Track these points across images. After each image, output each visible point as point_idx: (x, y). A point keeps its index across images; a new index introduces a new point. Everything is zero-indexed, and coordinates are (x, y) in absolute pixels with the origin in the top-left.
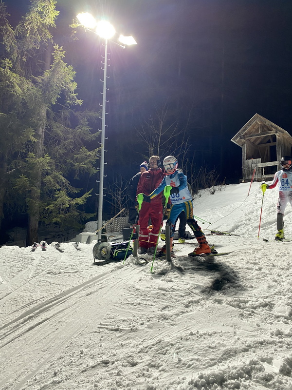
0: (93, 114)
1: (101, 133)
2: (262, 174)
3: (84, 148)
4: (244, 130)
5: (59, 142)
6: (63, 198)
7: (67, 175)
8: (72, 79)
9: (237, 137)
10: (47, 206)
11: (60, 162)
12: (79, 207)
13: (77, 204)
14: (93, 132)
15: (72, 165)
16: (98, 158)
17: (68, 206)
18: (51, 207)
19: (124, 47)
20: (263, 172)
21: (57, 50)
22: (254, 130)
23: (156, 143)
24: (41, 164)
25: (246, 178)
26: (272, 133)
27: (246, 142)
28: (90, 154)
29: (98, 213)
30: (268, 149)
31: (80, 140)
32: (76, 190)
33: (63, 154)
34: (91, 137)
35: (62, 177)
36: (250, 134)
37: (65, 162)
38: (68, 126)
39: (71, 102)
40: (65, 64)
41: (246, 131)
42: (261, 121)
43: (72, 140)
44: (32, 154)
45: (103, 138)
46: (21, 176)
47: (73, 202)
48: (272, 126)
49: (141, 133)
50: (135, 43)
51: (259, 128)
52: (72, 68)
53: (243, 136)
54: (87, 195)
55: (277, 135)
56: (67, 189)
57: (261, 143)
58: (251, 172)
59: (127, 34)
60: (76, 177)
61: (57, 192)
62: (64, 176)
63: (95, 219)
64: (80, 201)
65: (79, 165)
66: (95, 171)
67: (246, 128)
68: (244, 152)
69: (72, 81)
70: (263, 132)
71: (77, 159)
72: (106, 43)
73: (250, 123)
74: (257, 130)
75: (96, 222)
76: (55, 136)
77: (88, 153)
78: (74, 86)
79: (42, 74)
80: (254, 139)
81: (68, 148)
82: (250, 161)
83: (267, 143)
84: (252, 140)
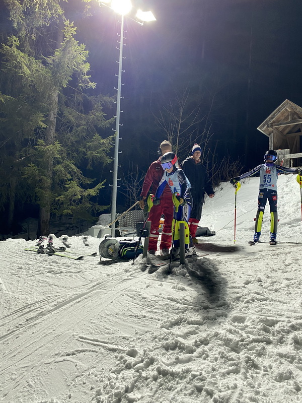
0: (107, 99)
1: (116, 119)
2: (290, 166)
3: (97, 136)
4: (272, 118)
5: (72, 128)
6: (75, 189)
7: (79, 165)
8: (84, 59)
9: (264, 126)
10: (57, 197)
11: (72, 151)
12: (92, 199)
13: (89, 195)
14: (107, 118)
15: (85, 154)
16: (112, 147)
17: (80, 197)
18: (62, 198)
19: (142, 24)
20: (292, 164)
21: (67, 26)
22: (283, 118)
23: (176, 132)
24: (51, 152)
27: (274, 131)
28: (103, 142)
29: (111, 206)
30: (298, 139)
31: (93, 127)
32: (89, 180)
33: (76, 142)
34: (106, 123)
35: (73, 167)
36: (278, 122)
37: (77, 151)
38: (81, 112)
39: (83, 85)
40: (76, 42)
41: (274, 119)
42: (291, 108)
43: (85, 127)
44: (41, 141)
45: (118, 125)
46: (30, 165)
47: (85, 194)
49: (159, 120)
50: (155, 19)
51: (288, 115)
52: (84, 47)
53: (271, 124)
54: (100, 186)
56: (79, 179)
57: (290, 132)
59: (145, 10)
60: (89, 167)
61: (69, 182)
62: (75, 165)
63: (109, 211)
64: (92, 192)
65: (92, 153)
66: (109, 161)
67: (274, 115)
68: (271, 142)
69: (85, 62)
70: (293, 120)
71: (89, 147)
72: (123, 19)
73: (278, 110)
74: (287, 118)
75: (110, 214)
76: (67, 122)
77: (102, 141)
78: (86, 67)
79: (52, 54)
80: (283, 127)
81: (80, 135)
83: (296, 132)
84: (280, 129)
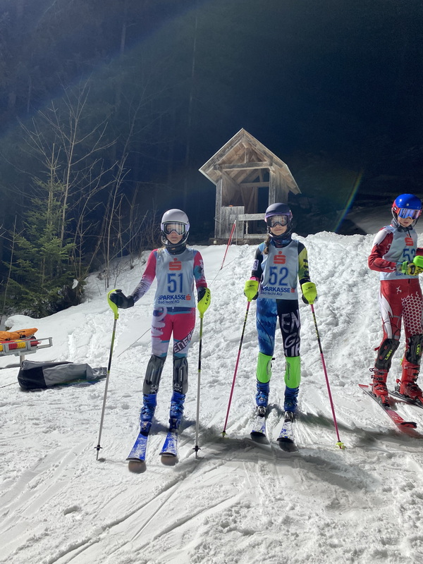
2: (245, 233)
4: (221, 155)
9: (209, 166)
20: (247, 230)
22: (236, 157)
23: (64, 158)
25: (219, 236)
26: (265, 164)
27: (224, 177)
30: (255, 193)
36: (230, 163)
41: (224, 158)
42: (248, 142)
48: (265, 153)
51: (244, 155)
53: (219, 165)
55: (272, 169)
57: (244, 182)
58: (228, 228)
67: (224, 151)
68: (219, 193)
70: (251, 163)
73: (231, 144)
74: (242, 158)
80: (236, 173)
82: (228, 208)
83: (254, 182)
84: (233, 175)
